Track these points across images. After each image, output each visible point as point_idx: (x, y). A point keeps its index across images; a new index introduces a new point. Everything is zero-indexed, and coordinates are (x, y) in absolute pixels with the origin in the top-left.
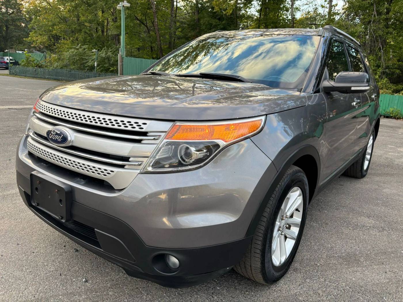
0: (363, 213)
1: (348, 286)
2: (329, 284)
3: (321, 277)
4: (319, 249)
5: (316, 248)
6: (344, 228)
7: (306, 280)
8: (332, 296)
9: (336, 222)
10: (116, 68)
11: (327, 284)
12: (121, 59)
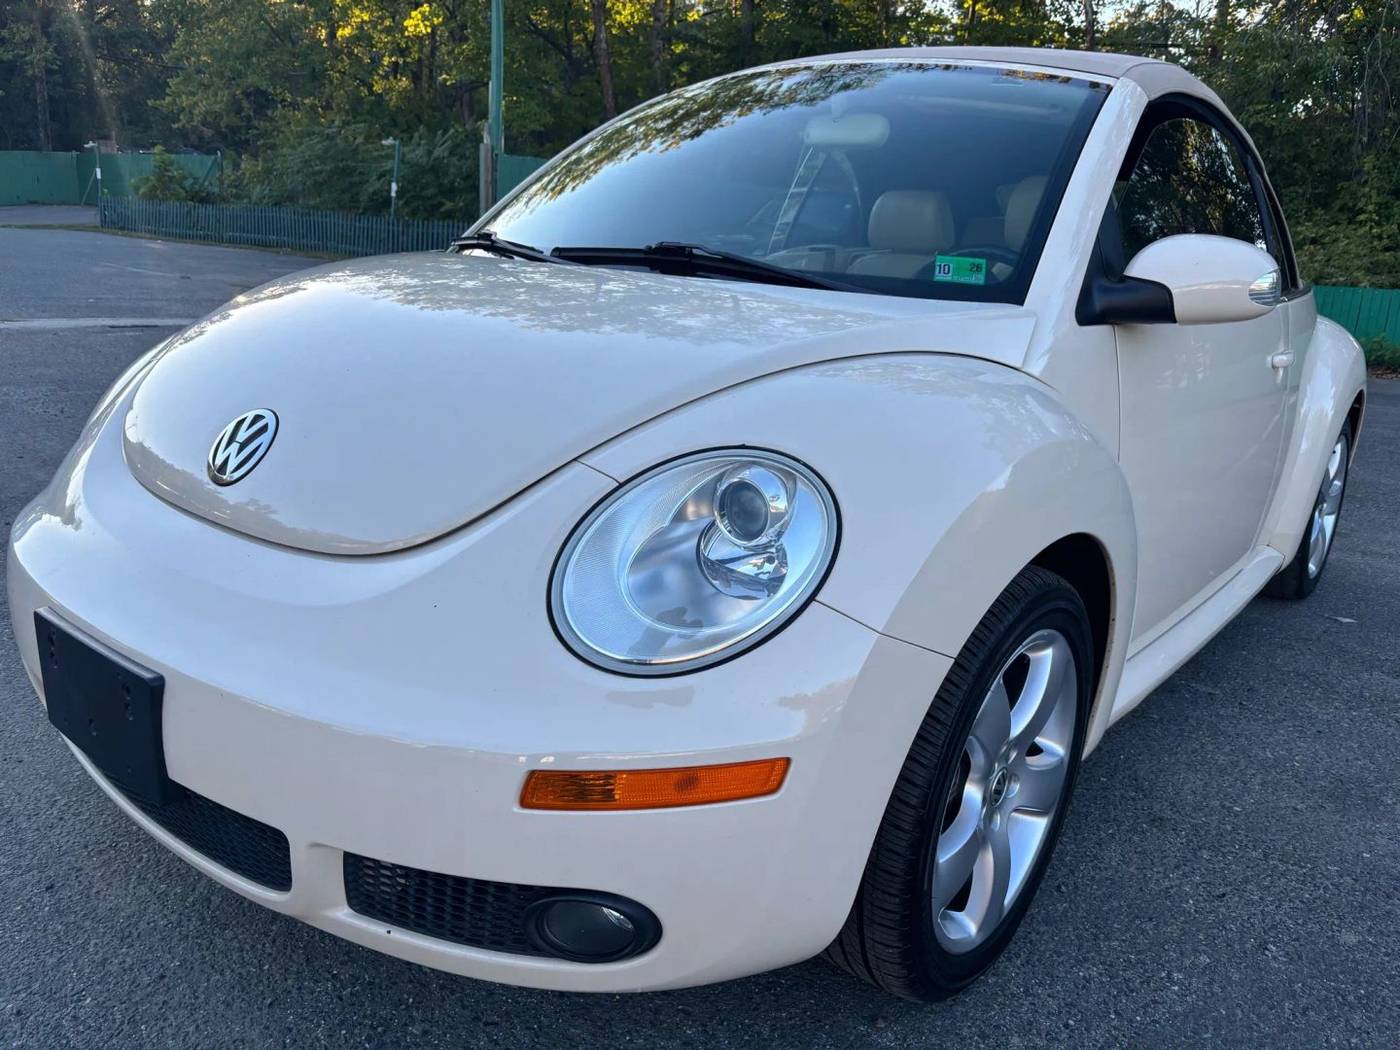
0: (1379, 660)
1: (1348, 875)
2: (1282, 868)
3: (1250, 845)
4: (1235, 764)
5: (1222, 759)
6: (1314, 702)
7: (1199, 853)
8: (1297, 902)
9: (1285, 685)
10: (461, 204)
11: (1276, 867)
12: (490, 160)
